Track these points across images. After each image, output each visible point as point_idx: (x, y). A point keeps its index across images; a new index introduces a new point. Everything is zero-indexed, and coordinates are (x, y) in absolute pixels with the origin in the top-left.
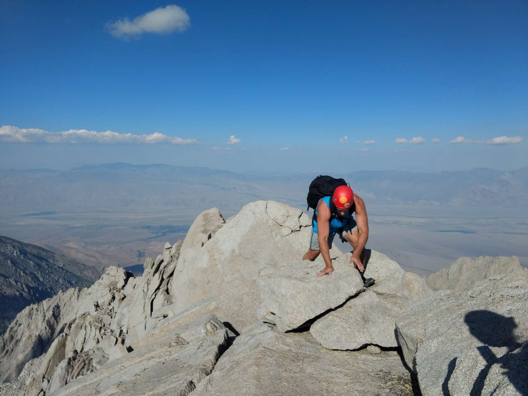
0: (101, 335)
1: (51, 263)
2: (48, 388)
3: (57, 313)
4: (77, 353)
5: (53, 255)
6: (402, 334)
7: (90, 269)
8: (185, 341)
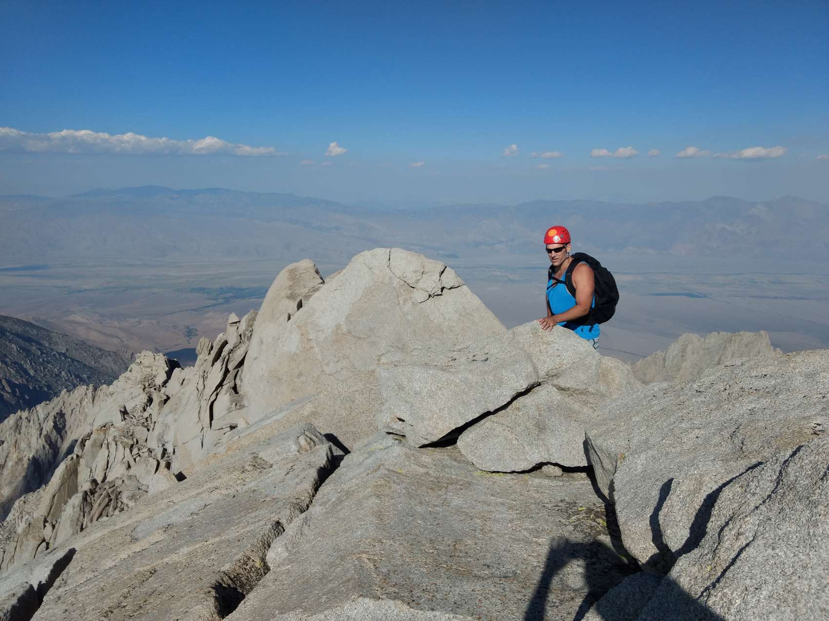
0: (133, 456)
1: (46, 347)
2: (52, 537)
3: (60, 424)
4: (97, 484)
5: (48, 334)
6: (595, 447)
7: (110, 356)
8: (266, 462)
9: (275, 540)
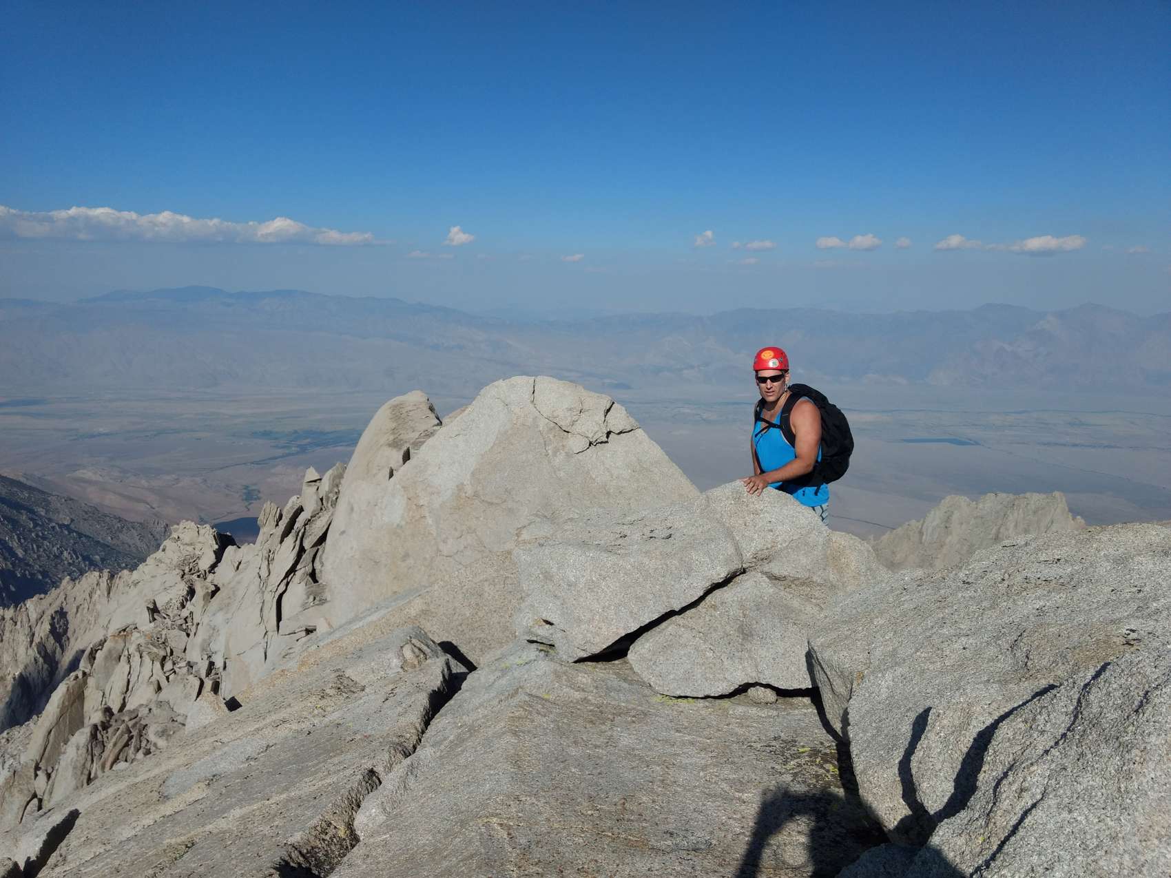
0: (165, 673)
1: (40, 516)
2: (47, 791)
3: (60, 626)
4: (112, 714)
5: (45, 498)
6: (821, 662)
7: (134, 528)
8: (356, 684)
9: (367, 798)
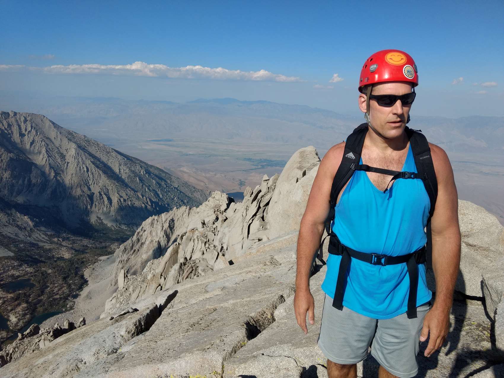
0: (206, 248)
1: (168, 183)
2: (164, 284)
3: (172, 225)
4: (187, 260)
5: (170, 177)
6: (487, 285)
7: (199, 191)
8: (278, 262)
9: (279, 305)
